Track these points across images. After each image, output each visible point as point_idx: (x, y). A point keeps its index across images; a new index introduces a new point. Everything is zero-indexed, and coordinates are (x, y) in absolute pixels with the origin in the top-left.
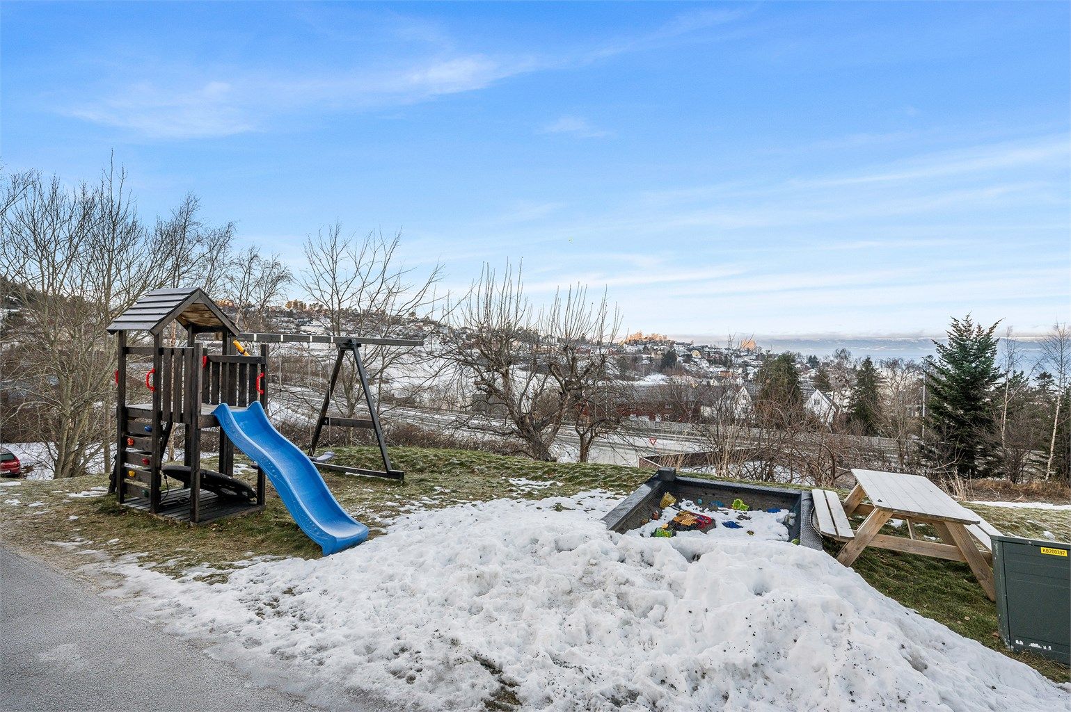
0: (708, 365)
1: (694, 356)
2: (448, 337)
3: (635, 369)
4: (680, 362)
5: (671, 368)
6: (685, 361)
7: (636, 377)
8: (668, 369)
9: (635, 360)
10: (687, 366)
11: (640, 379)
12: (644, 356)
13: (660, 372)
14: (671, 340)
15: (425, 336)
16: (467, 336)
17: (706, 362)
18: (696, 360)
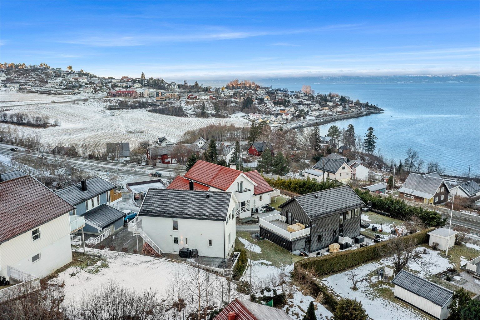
0: (273, 105)
1: (265, 99)
2: (98, 86)
3: (225, 110)
4: (255, 104)
5: (249, 108)
6: (259, 103)
7: (226, 115)
8: (246, 109)
9: (226, 103)
10: (259, 107)
11: (228, 117)
12: (233, 100)
13: (242, 111)
14: (258, 85)
15: (80, 86)
16: (112, 86)
17: (272, 103)
18: (266, 102)
